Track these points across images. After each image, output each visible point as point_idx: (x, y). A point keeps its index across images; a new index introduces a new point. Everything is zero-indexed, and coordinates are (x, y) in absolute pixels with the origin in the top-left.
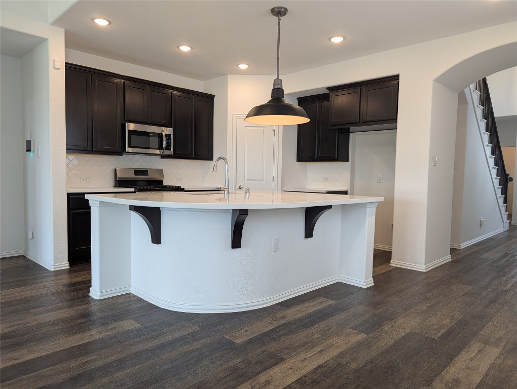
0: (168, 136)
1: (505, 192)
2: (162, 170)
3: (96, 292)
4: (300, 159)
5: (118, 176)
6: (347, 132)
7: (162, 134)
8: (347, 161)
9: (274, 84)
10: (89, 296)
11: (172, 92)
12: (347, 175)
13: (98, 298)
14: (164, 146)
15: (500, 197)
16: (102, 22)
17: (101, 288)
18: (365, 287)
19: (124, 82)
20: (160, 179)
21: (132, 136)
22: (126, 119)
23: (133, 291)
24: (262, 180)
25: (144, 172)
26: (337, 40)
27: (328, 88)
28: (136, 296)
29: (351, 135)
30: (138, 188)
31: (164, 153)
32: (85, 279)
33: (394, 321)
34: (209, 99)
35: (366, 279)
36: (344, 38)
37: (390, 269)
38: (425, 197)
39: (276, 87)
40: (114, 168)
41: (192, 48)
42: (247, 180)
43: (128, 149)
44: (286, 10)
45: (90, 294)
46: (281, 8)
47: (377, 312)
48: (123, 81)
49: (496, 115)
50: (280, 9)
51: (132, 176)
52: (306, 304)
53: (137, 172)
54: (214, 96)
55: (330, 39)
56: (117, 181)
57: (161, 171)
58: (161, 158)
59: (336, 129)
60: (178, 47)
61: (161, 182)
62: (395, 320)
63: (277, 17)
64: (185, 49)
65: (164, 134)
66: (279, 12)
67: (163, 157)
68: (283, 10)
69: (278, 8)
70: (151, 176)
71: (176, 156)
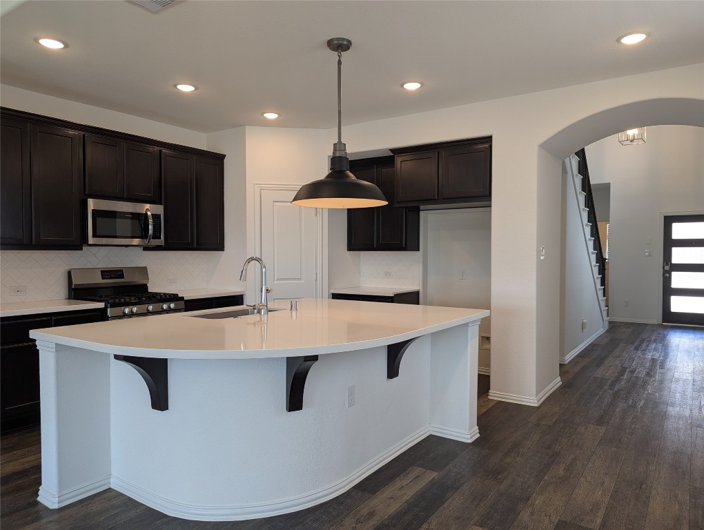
0: (156, 217)
1: (603, 283)
2: (145, 268)
3: (50, 495)
4: (351, 247)
5: (75, 282)
6: (417, 210)
7: (146, 214)
8: (418, 249)
9: (335, 150)
10: (38, 503)
11: (160, 151)
12: (417, 270)
13: (56, 506)
14: (151, 232)
15: (600, 289)
16: (52, 44)
17: (61, 485)
18: (470, 441)
19: (84, 135)
20: (142, 282)
21: (98, 219)
22: (87, 192)
23: (115, 485)
24: (300, 279)
25: (118, 273)
26: (412, 86)
27: (392, 150)
28: (122, 495)
29: (422, 214)
30: (111, 301)
31: (149, 244)
32: (27, 466)
33: (530, 502)
34: (217, 160)
35: (470, 429)
36: (422, 85)
37: (491, 405)
38: (533, 304)
39: (338, 155)
40: (68, 268)
41: (196, 88)
42: (278, 279)
43: (91, 240)
44: (350, 42)
45: (39, 499)
46: (343, 39)
47: (502, 487)
48: (82, 133)
49: (592, 182)
50: (341, 42)
51: (98, 280)
52: (398, 483)
53: (106, 274)
54: (224, 156)
55: (402, 86)
56: (73, 289)
57: (144, 271)
58: (144, 250)
59: (403, 207)
60: (175, 86)
61: (145, 286)
62: (530, 500)
63: (337, 53)
64: (186, 88)
65: (149, 213)
66: (340, 46)
67: (146, 249)
68: (345, 43)
69: (338, 39)
70: (128, 279)
71: (169, 246)
